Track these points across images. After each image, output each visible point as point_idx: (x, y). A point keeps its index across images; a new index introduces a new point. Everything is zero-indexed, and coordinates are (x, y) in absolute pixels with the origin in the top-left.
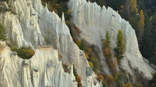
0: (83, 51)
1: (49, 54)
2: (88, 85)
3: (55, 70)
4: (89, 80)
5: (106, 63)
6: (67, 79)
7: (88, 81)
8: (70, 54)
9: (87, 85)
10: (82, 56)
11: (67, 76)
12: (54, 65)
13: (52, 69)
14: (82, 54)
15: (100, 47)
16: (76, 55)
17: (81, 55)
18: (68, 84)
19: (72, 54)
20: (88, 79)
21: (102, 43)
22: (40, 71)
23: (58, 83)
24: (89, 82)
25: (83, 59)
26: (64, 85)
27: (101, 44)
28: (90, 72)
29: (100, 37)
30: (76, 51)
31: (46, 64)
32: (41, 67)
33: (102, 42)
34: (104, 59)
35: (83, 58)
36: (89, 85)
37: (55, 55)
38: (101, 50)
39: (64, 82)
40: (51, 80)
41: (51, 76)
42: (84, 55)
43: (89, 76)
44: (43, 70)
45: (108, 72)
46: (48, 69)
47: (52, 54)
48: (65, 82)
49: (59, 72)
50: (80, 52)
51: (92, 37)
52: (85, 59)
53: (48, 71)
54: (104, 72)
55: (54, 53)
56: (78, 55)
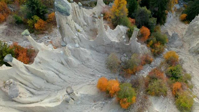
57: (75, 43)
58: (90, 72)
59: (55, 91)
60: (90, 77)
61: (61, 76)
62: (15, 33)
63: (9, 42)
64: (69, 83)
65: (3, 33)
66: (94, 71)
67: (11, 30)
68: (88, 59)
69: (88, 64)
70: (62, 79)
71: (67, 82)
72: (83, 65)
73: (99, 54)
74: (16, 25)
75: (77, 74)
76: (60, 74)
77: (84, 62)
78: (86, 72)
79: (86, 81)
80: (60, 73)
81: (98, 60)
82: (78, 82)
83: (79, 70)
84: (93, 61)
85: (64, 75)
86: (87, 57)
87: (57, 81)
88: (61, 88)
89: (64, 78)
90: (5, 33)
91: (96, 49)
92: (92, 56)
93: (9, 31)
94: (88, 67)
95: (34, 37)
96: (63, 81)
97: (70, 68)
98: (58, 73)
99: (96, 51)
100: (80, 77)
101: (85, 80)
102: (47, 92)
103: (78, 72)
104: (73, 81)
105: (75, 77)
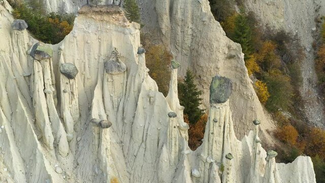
0: (239, 45)
1: (114, 33)
2: (213, 133)
3: (127, 82)
4: (218, 118)
5: (319, 94)
6: (156, 109)
7: (215, 121)
8: (197, 51)
9: (211, 132)
10: (232, 60)
11: (156, 103)
12: (123, 65)
13: (119, 79)
14: (233, 53)
15: (307, 42)
16: (214, 56)
17: (230, 57)
18: (157, 123)
19: (202, 51)
20: (215, 113)
21: (314, 29)
22: (86, 80)
23: (132, 121)
24: (217, 124)
25: (236, 70)
26: (146, 128)
27: (313, 32)
28: (220, 91)
29: (312, 11)
30: (215, 45)
31: (102, 61)
32: (89, 70)
33: (317, 26)
34: (315, 78)
35: (237, 67)
36: (215, 132)
37: (131, 38)
38: (309, 52)
39: (148, 118)
40: (116, 110)
41: (115, 99)
42: (239, 58)
43: (218, 105)
44: (94, 78)
45: (321, 121)
46: (107, 76)
47: (123, 35)
48: (150, 120)
49: (136, 89)
50: (229, 47)
51: (286, 8)
52: (242, 70)
53: (106, 83)
54: (307, 121)
55: (127, 31)
56: (221, 57)
59: (122, 142)
61: (141, 148)
70: (138, 151)
71: (135, 163)
76: (143, 145)
87: (135, 143)
89: (138, 155)
96: (135, 154)
98: (144, 138)
104: (136, 175)
105: (142, 179)
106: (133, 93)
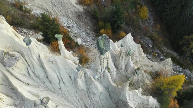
2: (103, 63)
3: (26, 60)
7: (104, 59)
13: (19, 63)
18: (64, 70)
23: (46, 76)
26: (59, 75)
39: (57, 71)
57: (97, 74)
58: (86, 103)
59: (47, 88)
60: (82, 106)
61: (61, 84)
62: (84, 21)
63: (74, 23)
64: (63, 94)
65: (76, 12)
66: (91, 105)
67: (84, 16)
68: (94, 94)
69: (92, 97)
70: (60, 85)
71: (62, 91)
72: (86, 93)
73: (109, 99)
74: (90, 16)
75: (76, 94)
77: (89, 92)
78: (84, 100)
79: (76, 105)
80: (63, 81)
81: (102, 102)
82: (70, 100)
83: (80, 93)
84: (98, 99)
85: (65, 85)
86: (95, 92)
87: (55, 83)
88: (53, 90)
89: (61, 87)
90: (77, 15)
91: (111, 94)
92: (101, 95)
93: (82, 16)
94: (90, 98)
95: (94, 36)
96: (59, 88)
97: (74, 86)
98: (61, 80)
99: (110, 95)
100: (75, 98)
101: (77, 103)
102: (41, 83)
103: (78, 93)
104: (67, 95)
105: (71, 94)
106: (36, 64)
